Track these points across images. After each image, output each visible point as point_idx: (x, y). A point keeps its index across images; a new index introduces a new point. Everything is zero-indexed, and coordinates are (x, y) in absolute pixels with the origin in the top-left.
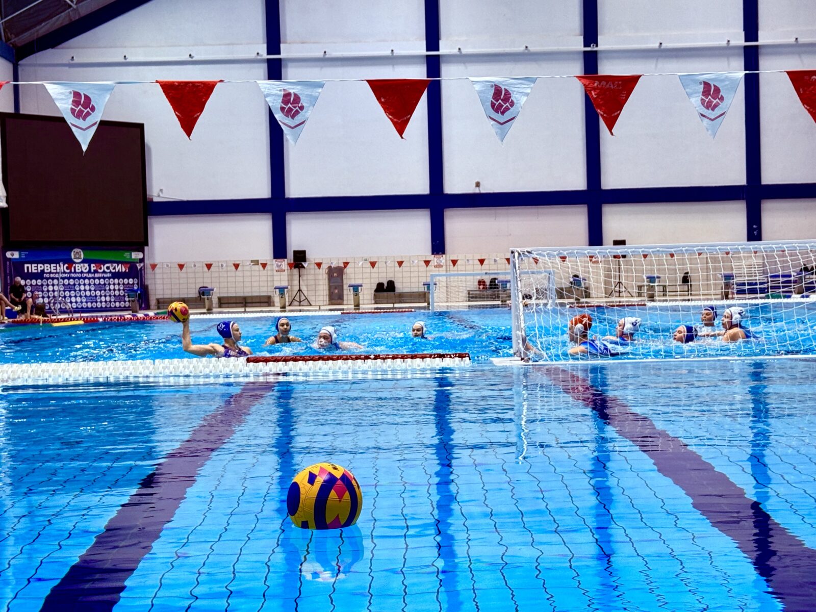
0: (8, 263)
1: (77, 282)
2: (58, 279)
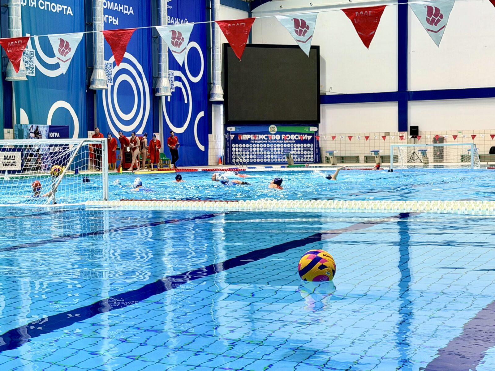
0: (228, 134)
1: (272, 146)
2: (260, 144)
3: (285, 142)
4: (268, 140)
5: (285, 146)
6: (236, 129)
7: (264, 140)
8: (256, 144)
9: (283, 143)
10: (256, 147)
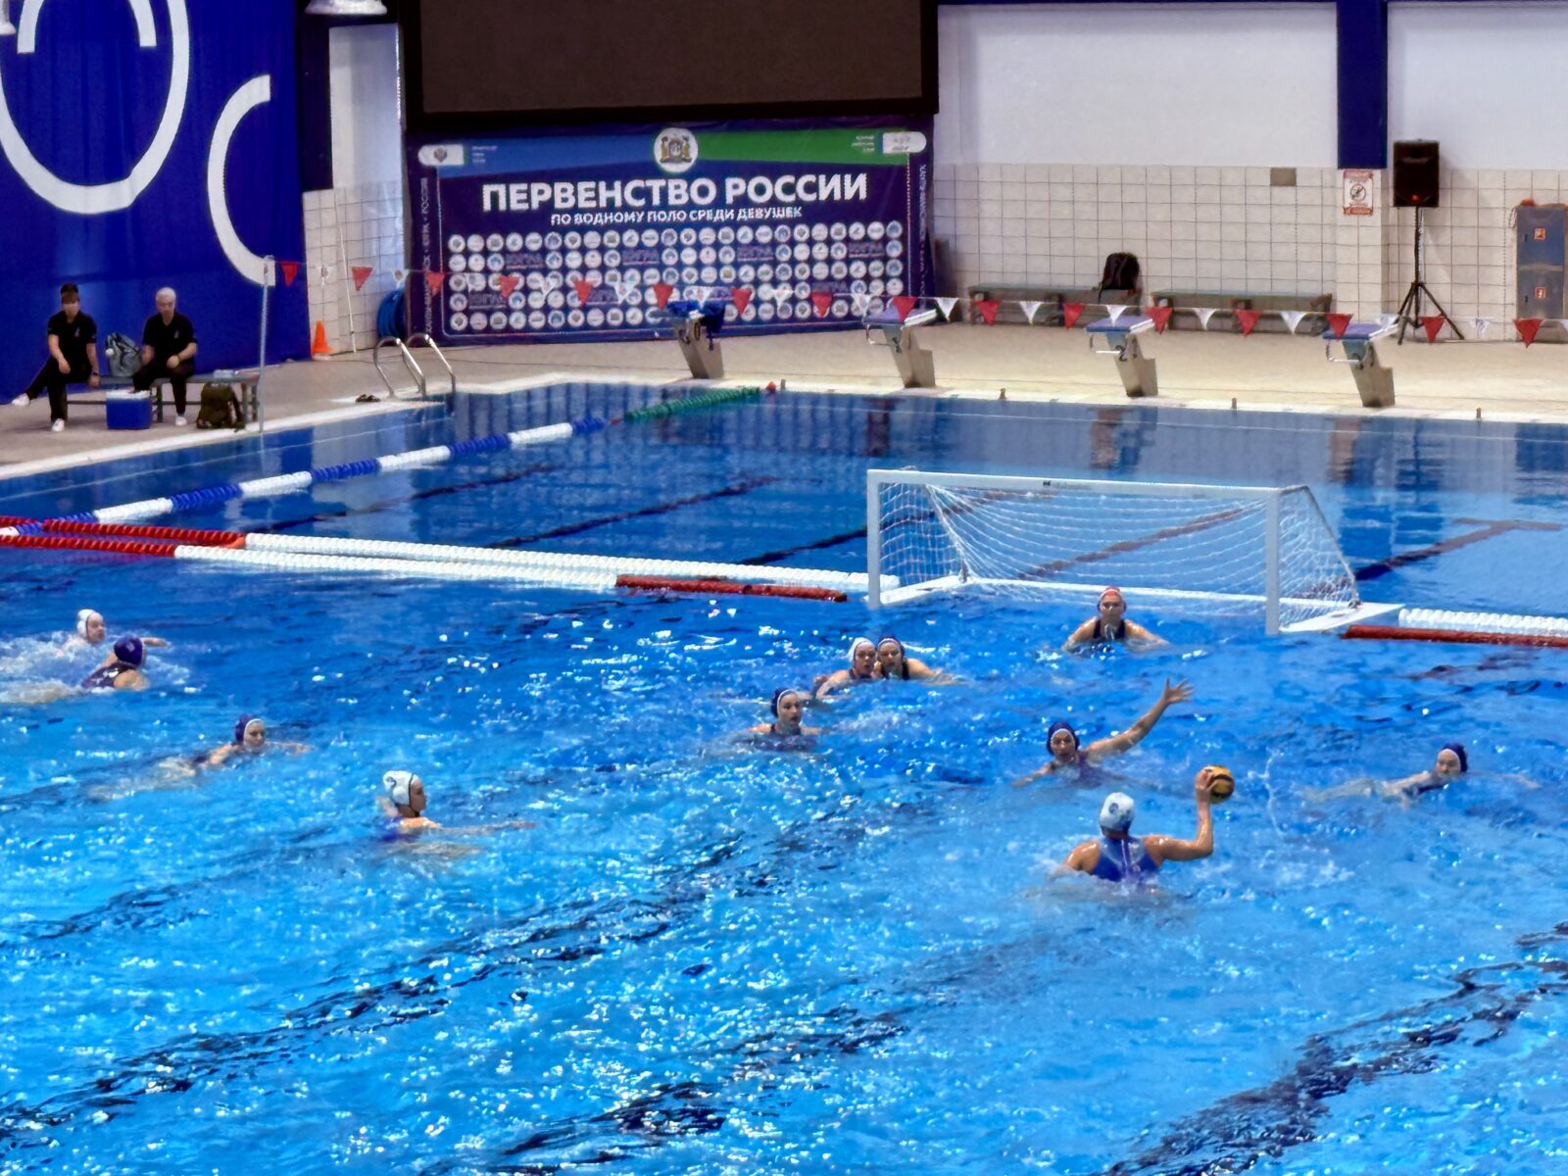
0: (424, 182)
1: (669, 238)
2: (601, 230)
3: (743, 215)
4: (648, 207)
5: (745, 235)
6: (468, 156)
7: (626, 208)
8: (583, 230)
9: (735, 225)
10: (583, 250)
